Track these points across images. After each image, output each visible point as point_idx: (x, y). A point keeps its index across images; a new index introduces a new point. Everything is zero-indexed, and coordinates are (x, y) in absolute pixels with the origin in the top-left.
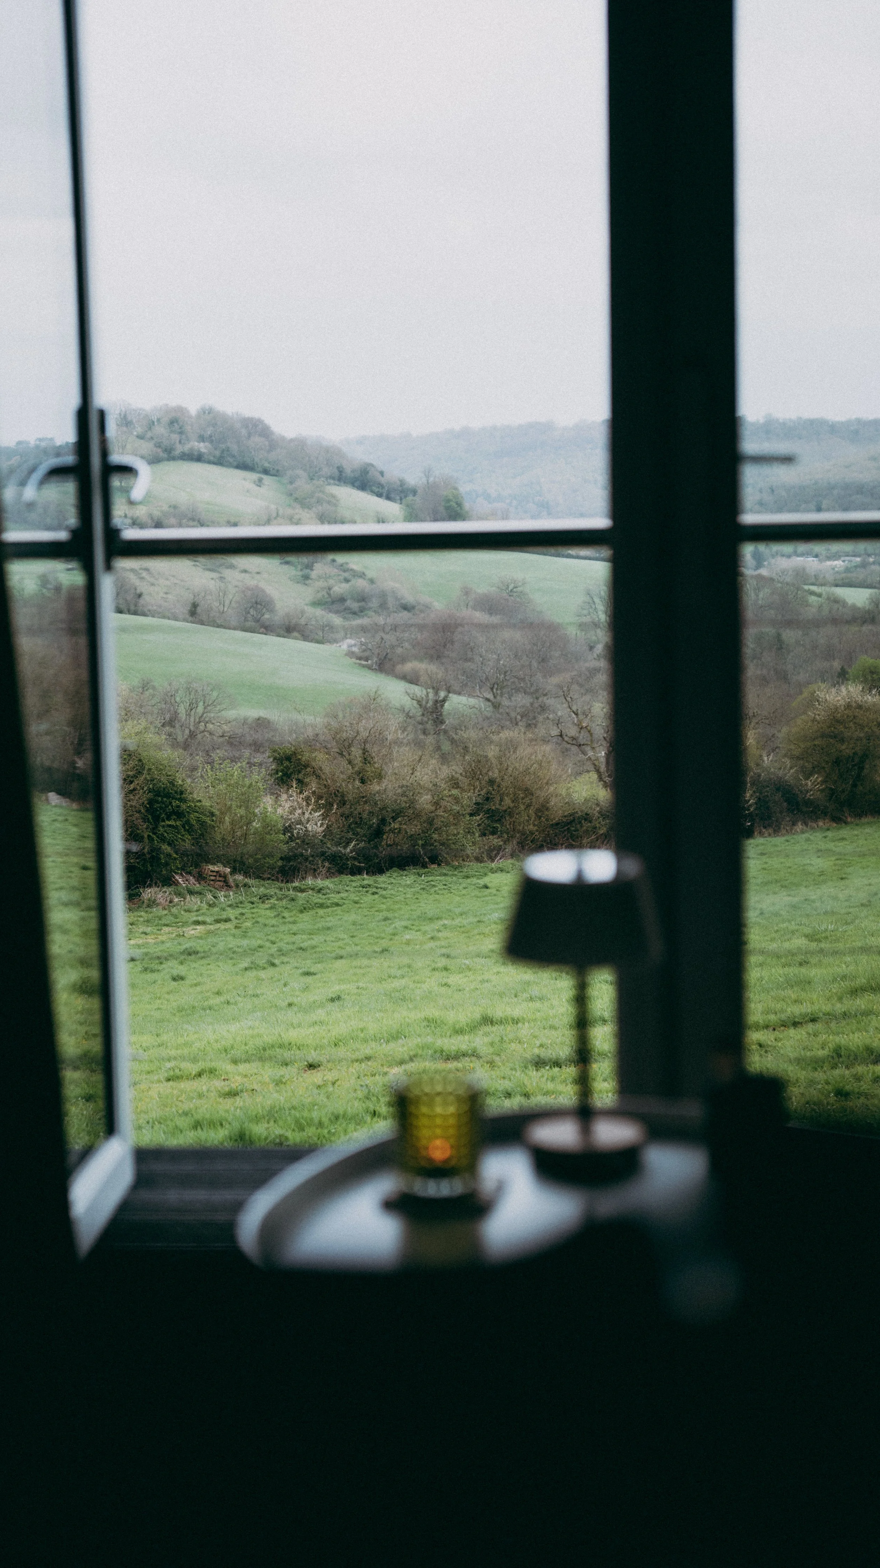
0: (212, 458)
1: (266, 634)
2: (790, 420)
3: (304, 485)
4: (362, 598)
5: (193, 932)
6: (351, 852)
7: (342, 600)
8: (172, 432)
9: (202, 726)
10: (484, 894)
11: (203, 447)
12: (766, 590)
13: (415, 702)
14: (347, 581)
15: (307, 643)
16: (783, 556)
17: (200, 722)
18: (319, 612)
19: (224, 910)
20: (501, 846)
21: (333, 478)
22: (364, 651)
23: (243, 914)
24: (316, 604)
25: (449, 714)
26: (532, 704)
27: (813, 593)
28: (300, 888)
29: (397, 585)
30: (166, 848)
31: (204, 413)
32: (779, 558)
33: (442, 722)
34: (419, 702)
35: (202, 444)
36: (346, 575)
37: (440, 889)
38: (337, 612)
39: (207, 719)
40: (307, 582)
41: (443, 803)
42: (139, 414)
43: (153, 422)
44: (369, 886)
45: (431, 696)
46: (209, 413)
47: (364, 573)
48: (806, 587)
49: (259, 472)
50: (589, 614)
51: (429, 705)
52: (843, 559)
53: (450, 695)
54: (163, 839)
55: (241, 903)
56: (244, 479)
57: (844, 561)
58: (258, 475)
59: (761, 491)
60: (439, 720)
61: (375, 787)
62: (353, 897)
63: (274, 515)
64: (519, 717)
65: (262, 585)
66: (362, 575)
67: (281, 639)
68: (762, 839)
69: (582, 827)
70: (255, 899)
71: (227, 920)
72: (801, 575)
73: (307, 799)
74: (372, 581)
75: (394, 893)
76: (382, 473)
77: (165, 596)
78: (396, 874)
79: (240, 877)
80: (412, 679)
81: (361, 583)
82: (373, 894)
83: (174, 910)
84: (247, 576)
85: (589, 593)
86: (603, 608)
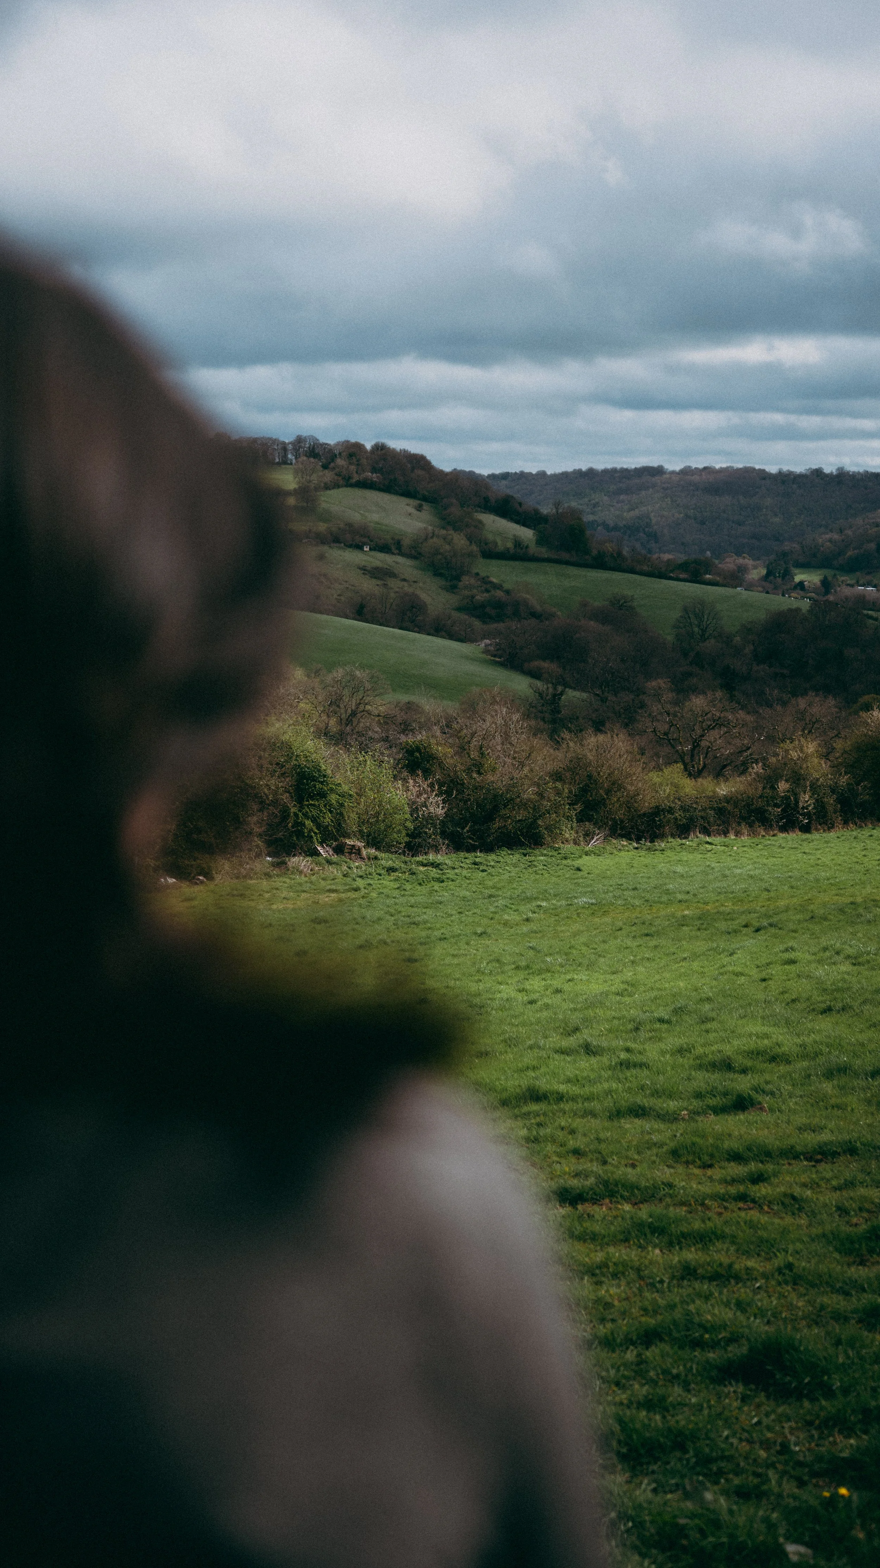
0: (382, 487)
1: (419, 633)
3: (455, 511)
4: (499, 605)
5: (327, 899)
6: (468, 832)
7: (483, 606)
8: (351, 464)
9: (361, 707)
10: (577, 876)
11: (375, 477)
12: (833, 613)
13: (537, 694)
14: (487, 591)
15: (451, 641)
16: (847, 585)
17: (360, 703)
18: (464, 617)
19: (354, 880)
20: (595, 831)
21: (479, 507)
22: (498, 650)
23: (370, 884)
24: (459, 609)
25: (566, 706)
27: (871, 617)
28: (422, 862)
29: (528, 596)
30: (308, 823)
31: (378, 449)
32: (844, 587)
33: (559, 712)
34: (540, 695)
35: (374, 475)
36: (488, 586)
37: (540, 870)
38: (477, 617)
39: (366, 701)
40: (454, 591)
41: (547, 795)
42: (325, 449)
43: (336, 456)
44: (481, 863)
45: (551, 690)
46: (381, 450)
47: (501, 586)
48: (865, 612)
49: (419, 500)
50: (685, 627)
51: (548, 698)
53: (567, 689)
54: (306, 816)
55: (370, 874)
56: (407, 505)
58: (419, 502)
60: (556, 711)
61: (490, 778)
62: (465, 873)
63: (431, 535)
65: (418, 592)
66: (499, 587)
67: (429, 637)
68: (818, 835)
69: (664, 818)
70: (382, 872)
71: (357, 889)
72: (862, 601)
73: (431, 785)
74: (508, 592)
75: (501, 871)
76: (520, 504)
77: (338, 598)
78: (505, 853)
79: (373, 851)
80: (535, 674)
81: (499, 594)
82: (483, 871)
83: (314, 878)
84: (405, 584)
85: (685, 609)
86: (696, 622)
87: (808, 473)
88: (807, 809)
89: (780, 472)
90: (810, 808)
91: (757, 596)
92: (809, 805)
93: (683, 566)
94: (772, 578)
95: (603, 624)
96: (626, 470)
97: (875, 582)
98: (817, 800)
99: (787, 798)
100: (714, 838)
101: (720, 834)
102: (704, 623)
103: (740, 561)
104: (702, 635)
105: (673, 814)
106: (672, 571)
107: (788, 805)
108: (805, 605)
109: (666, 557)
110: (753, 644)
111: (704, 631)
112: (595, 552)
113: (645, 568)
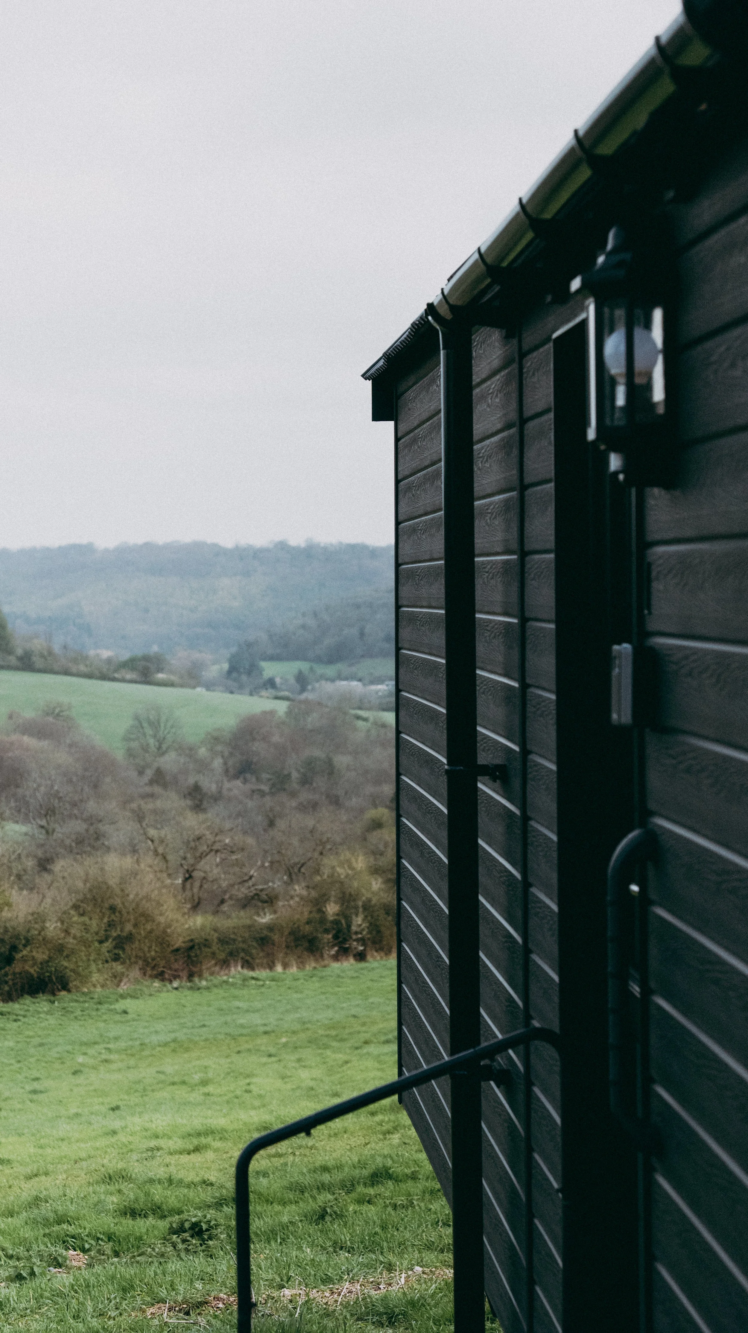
2: (332, 545)
10: (126, 1019)
12: (315, 714)
16: (327, 680)
20: (124, 972)
26: (87, 831)
27: (358, 718)
32: (323, 682)
37: (79, 1015)
41: (73, 931)
48: (353, 712)
50: (137, 739)
52: (387, 683)
57: (387, 685)
59: (304, 615)
64: (73, 844)
69: (201, 952)
72: (346, 699)
75: (35, 1020)
78: (31, 1001)
82: (15, 1021)
85: (137, 718)
86: (151, 732)
87: (271, 546)
88: (361, 933)
89: (237, 547)
90: (364, 933)
91: (219, 698)
92: (363, 930)
93: (130, 664)
94: (234, 675)
95: (40, 738)
96: (48, 549)
97: (360, 674)
98: (371, 924)
99: (336, 922)
100: (257, 972)
101: (265, 968)
102: (161, 732)
103: (196, 655)
104: (159, 748)
105: (210, 947)
106: (116, 671)
107: (339, 931)
108: (281, 707)
109: (106, 654)
110: (223, 757)
111: (160, 742)
112: (19, 652)
113: (82, 668)
